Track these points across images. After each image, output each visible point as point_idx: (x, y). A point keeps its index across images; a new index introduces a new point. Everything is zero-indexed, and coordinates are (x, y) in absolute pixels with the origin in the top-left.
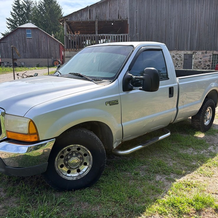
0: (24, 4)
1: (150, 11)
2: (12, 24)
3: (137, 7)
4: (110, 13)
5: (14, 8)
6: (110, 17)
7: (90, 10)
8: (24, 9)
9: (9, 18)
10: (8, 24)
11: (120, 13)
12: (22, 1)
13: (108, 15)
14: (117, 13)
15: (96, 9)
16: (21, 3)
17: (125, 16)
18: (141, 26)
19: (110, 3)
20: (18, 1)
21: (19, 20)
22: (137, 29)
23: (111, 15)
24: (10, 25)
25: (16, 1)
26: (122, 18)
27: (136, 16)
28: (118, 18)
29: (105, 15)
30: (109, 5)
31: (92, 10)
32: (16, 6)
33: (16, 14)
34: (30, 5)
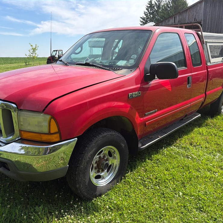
0: (156, 3)
1: (221, 13)
2: (144, 21)
3: (210, 11)
4: (188, 18)
5: (147, 8)
6: (188, 20)
7: (175, 17)
8: (155, 7)
9: (142, 17)
10: (141, 21)
11: (196, 17)
12: (154, 0)
13: (187, 19)
14: (194, 17)
15: (179, 16)
16: (153, 3)
17: (200, 18)
18: (212, 25)
19: (189, 10)
20: (151, 2)
21: (150, 18)
22: (208, 28)
23: (189, 19)
24: (143, 22)
25: (149, 2)
26: (197, 20)
27: (209, 18)
28: (195, 21)
29: (185, 19)
30: (189, 12)
31: (176, 17)
32: (149, 5)
33: (148, 12)
34: (160, 3)
